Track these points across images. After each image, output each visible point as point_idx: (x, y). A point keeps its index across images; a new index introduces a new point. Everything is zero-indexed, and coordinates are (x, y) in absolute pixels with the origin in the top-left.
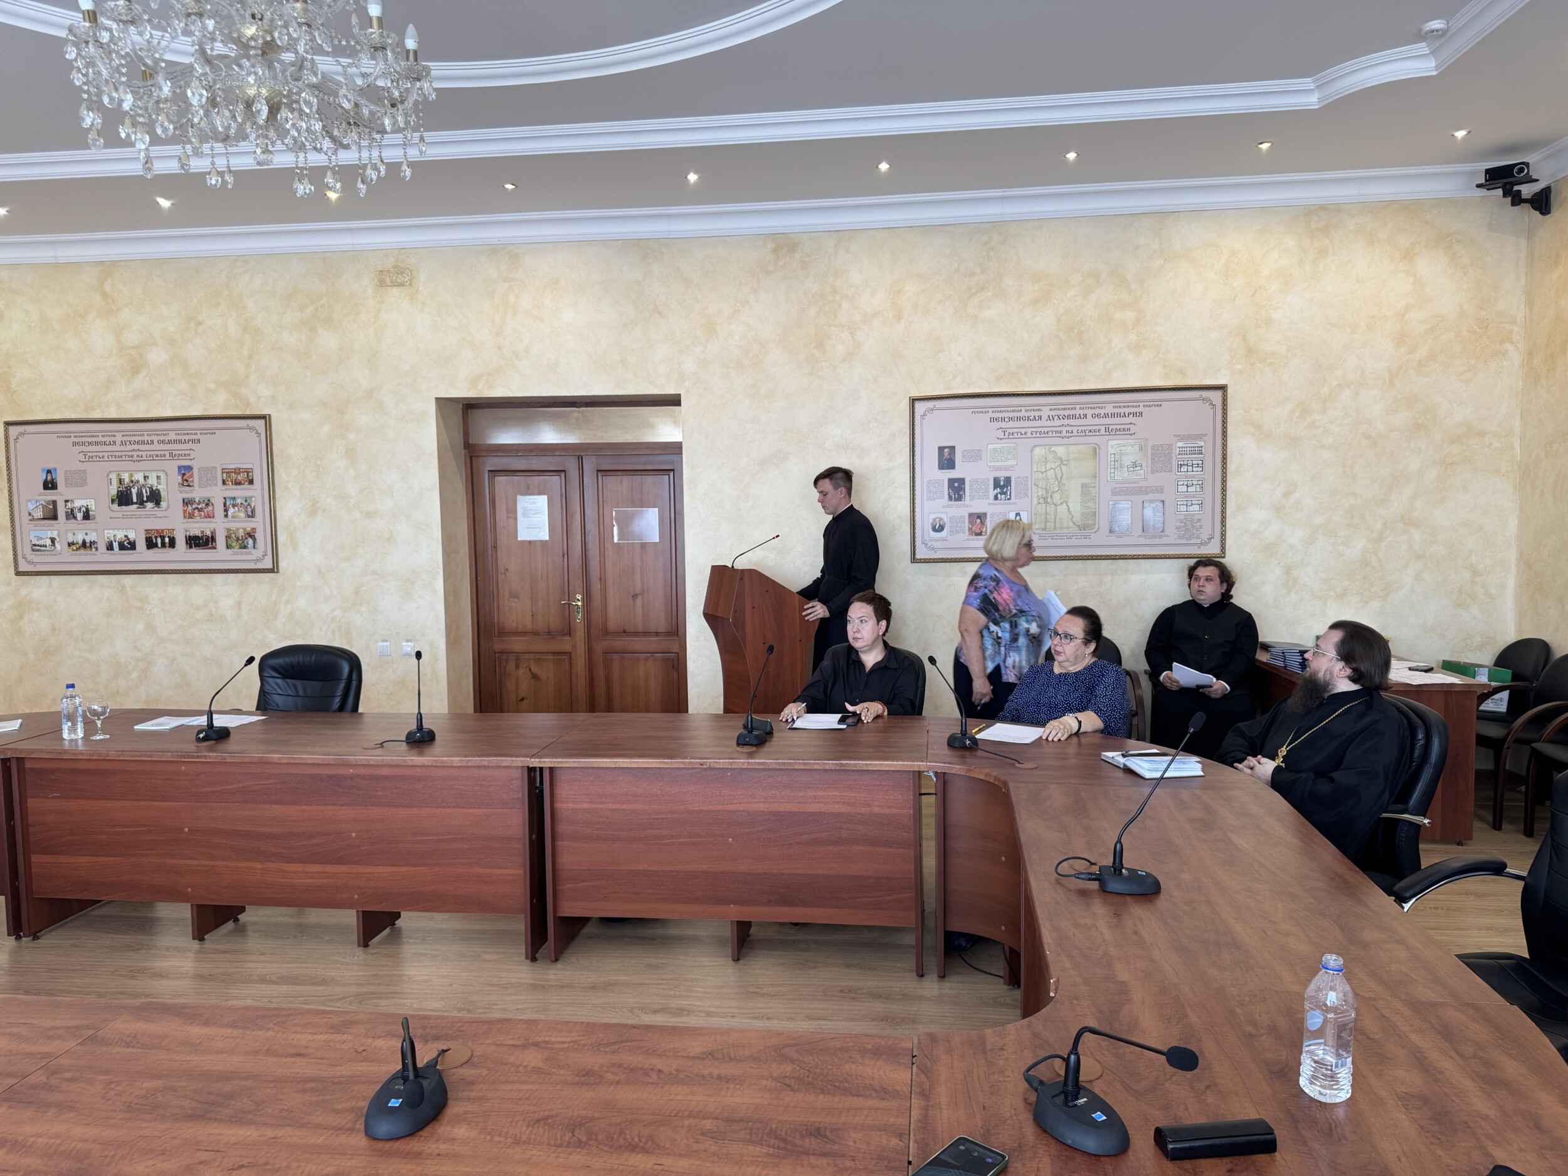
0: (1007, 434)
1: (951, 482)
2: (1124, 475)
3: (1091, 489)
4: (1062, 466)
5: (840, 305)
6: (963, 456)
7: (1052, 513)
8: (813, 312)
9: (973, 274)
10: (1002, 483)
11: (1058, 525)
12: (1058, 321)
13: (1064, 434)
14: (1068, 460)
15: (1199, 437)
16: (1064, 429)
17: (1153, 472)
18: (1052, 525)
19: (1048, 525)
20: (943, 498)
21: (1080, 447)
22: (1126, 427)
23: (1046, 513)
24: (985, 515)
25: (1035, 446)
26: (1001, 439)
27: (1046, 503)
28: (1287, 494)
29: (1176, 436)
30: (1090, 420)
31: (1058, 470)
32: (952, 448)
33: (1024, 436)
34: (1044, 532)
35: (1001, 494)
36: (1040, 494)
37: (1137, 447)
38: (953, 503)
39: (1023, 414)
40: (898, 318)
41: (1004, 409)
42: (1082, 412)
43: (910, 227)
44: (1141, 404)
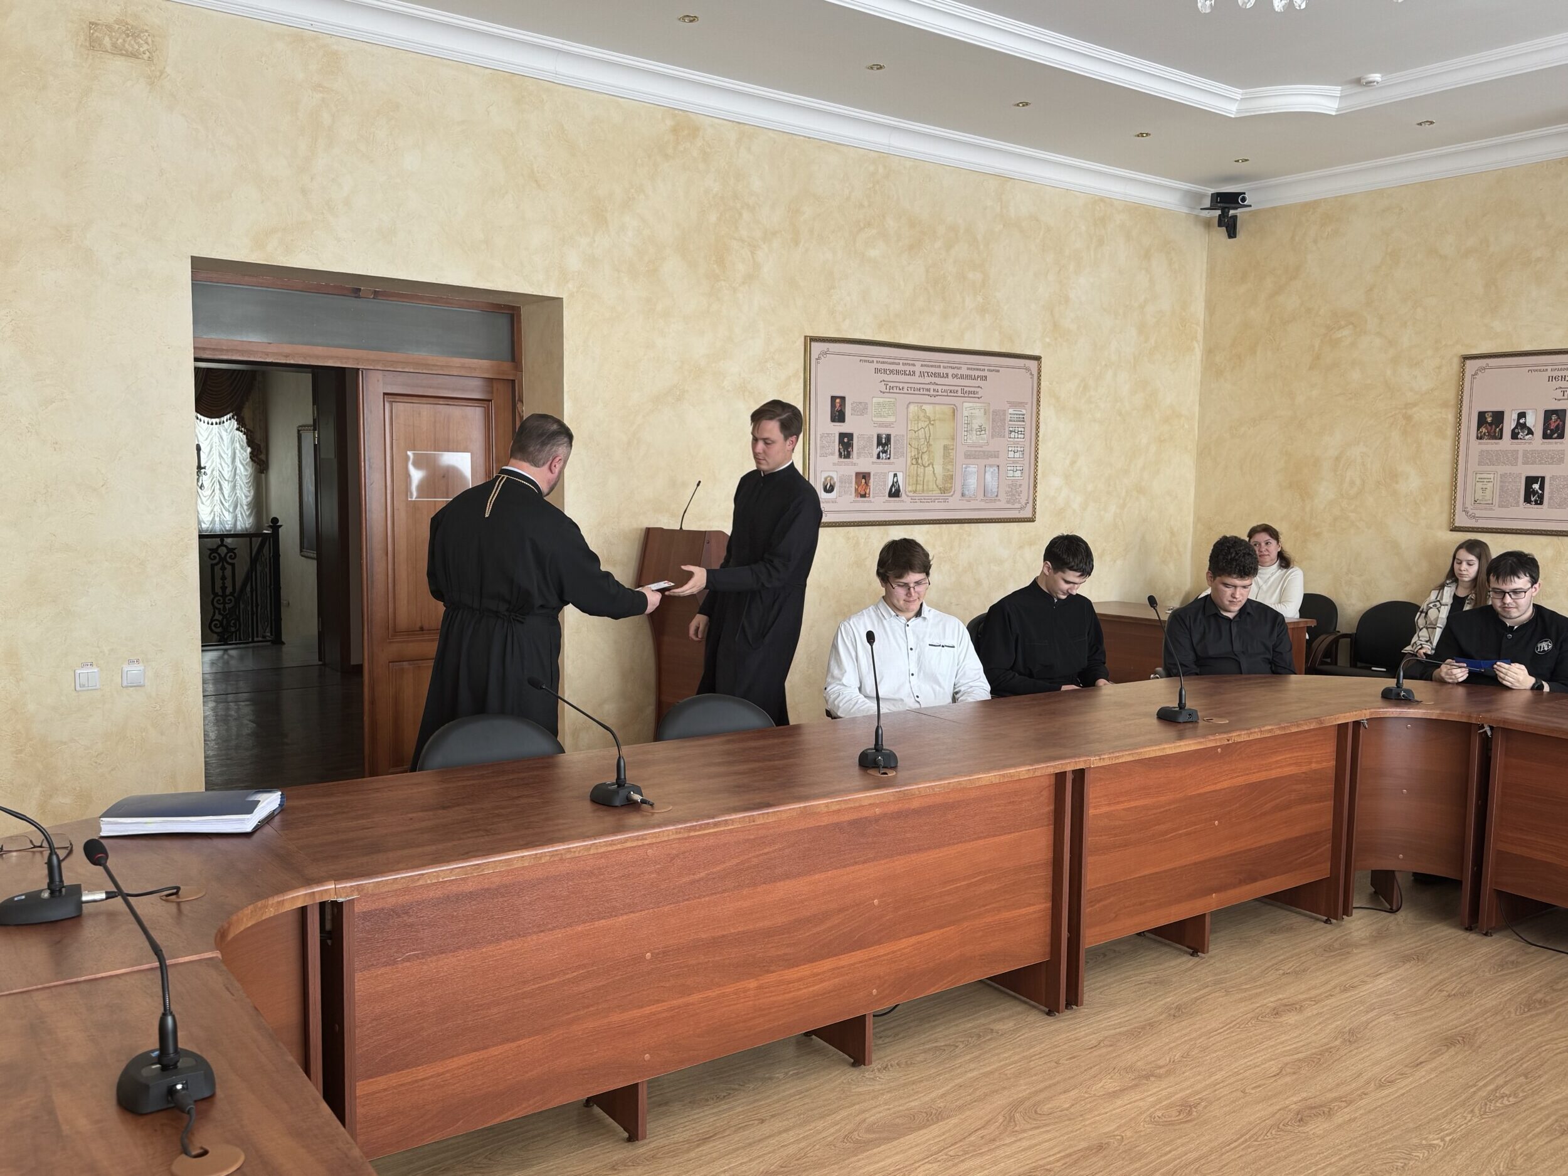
0: (888, 387)
1: (842, 436)
2: (973, 438)
3: (950, 451)
4: (931, 427)
5: (740, 214)
6: (853, 409)
7: (922, 475)
8: (713, 217)
9: (861, 206)
10: (884, 441)
11: (925, 487)
12: (927, 271)
13: (932, 392)
14: (934, 420)
15: (1022, 404)
16: (932, 387)
17: (993, 437)
18: (921, 486)
19: (918, 488)
20: (833, 454)
21: (943, 407)
22: (976, 390)
23: (917, 475)
24: (869, 474)
25: (910, 403)
26: (884, 393)
27: (917, 463)
28: (1073, 463)
29: (1009, 402)
30: (950, 381)
31: (927, 429)
32: (843, 399)
33: (901, 391)
34: (915, 495)
35: (883, 453)
36: (913, 454)
37: (982, 411)
38: (842, 460)
39: (901, 368)
40: (797, 243)
41: (886, 360)
42: (945, 371)
43: (809, 138)
44: (986, 368)
